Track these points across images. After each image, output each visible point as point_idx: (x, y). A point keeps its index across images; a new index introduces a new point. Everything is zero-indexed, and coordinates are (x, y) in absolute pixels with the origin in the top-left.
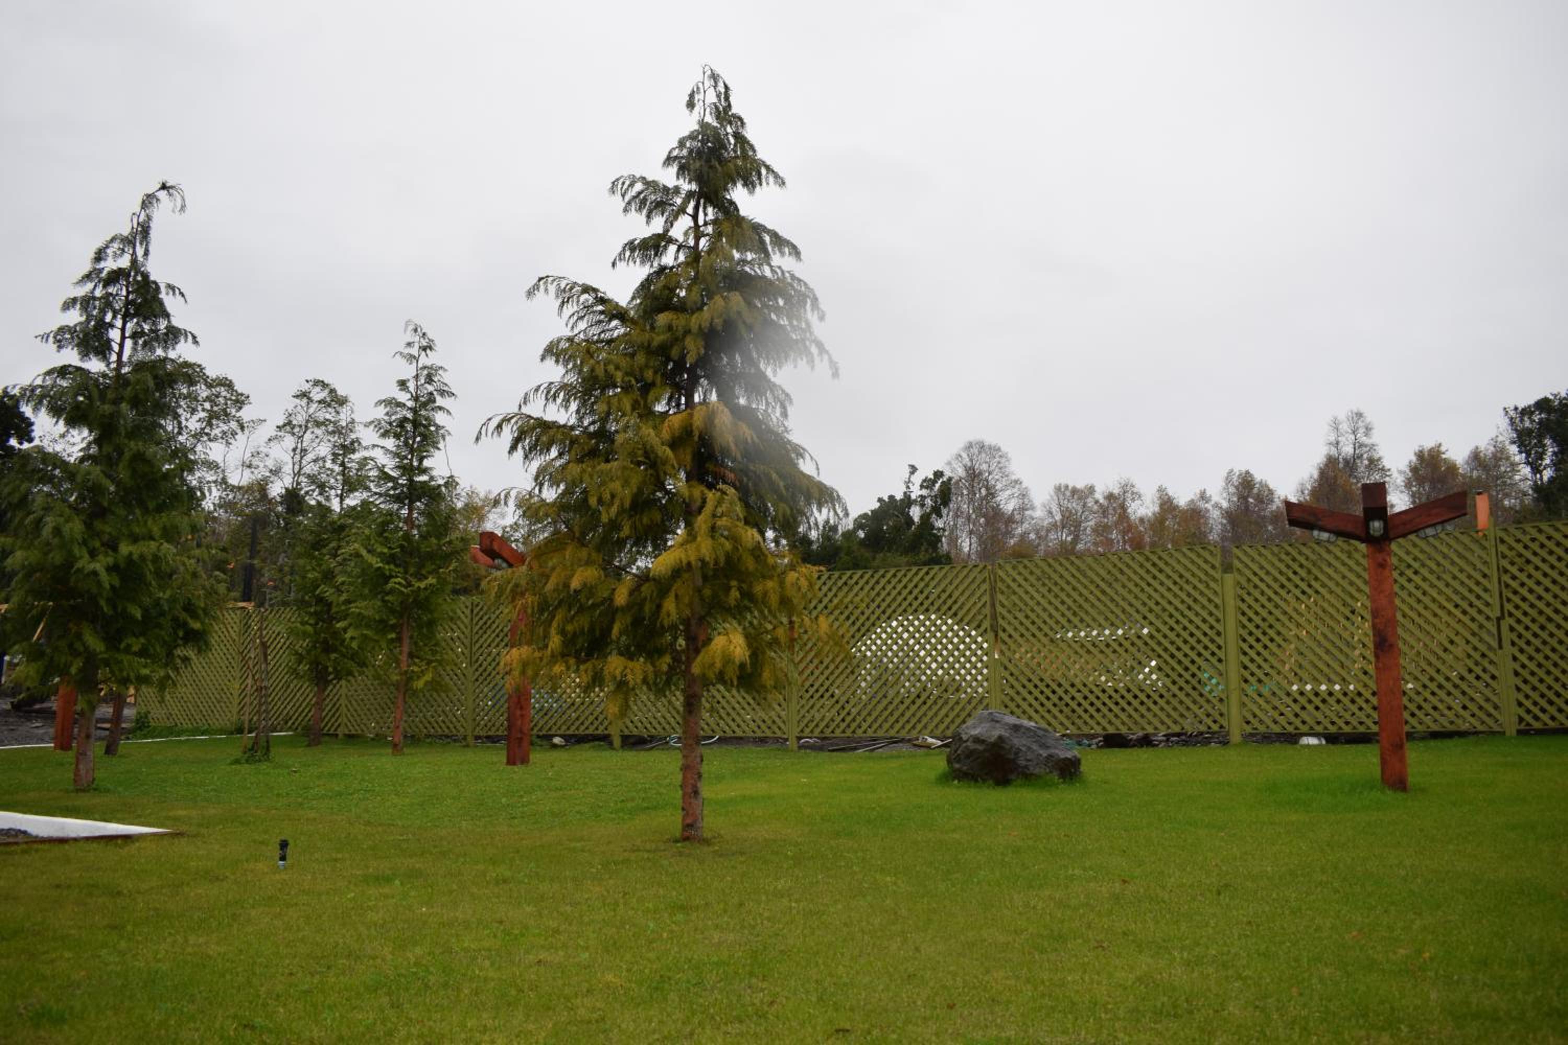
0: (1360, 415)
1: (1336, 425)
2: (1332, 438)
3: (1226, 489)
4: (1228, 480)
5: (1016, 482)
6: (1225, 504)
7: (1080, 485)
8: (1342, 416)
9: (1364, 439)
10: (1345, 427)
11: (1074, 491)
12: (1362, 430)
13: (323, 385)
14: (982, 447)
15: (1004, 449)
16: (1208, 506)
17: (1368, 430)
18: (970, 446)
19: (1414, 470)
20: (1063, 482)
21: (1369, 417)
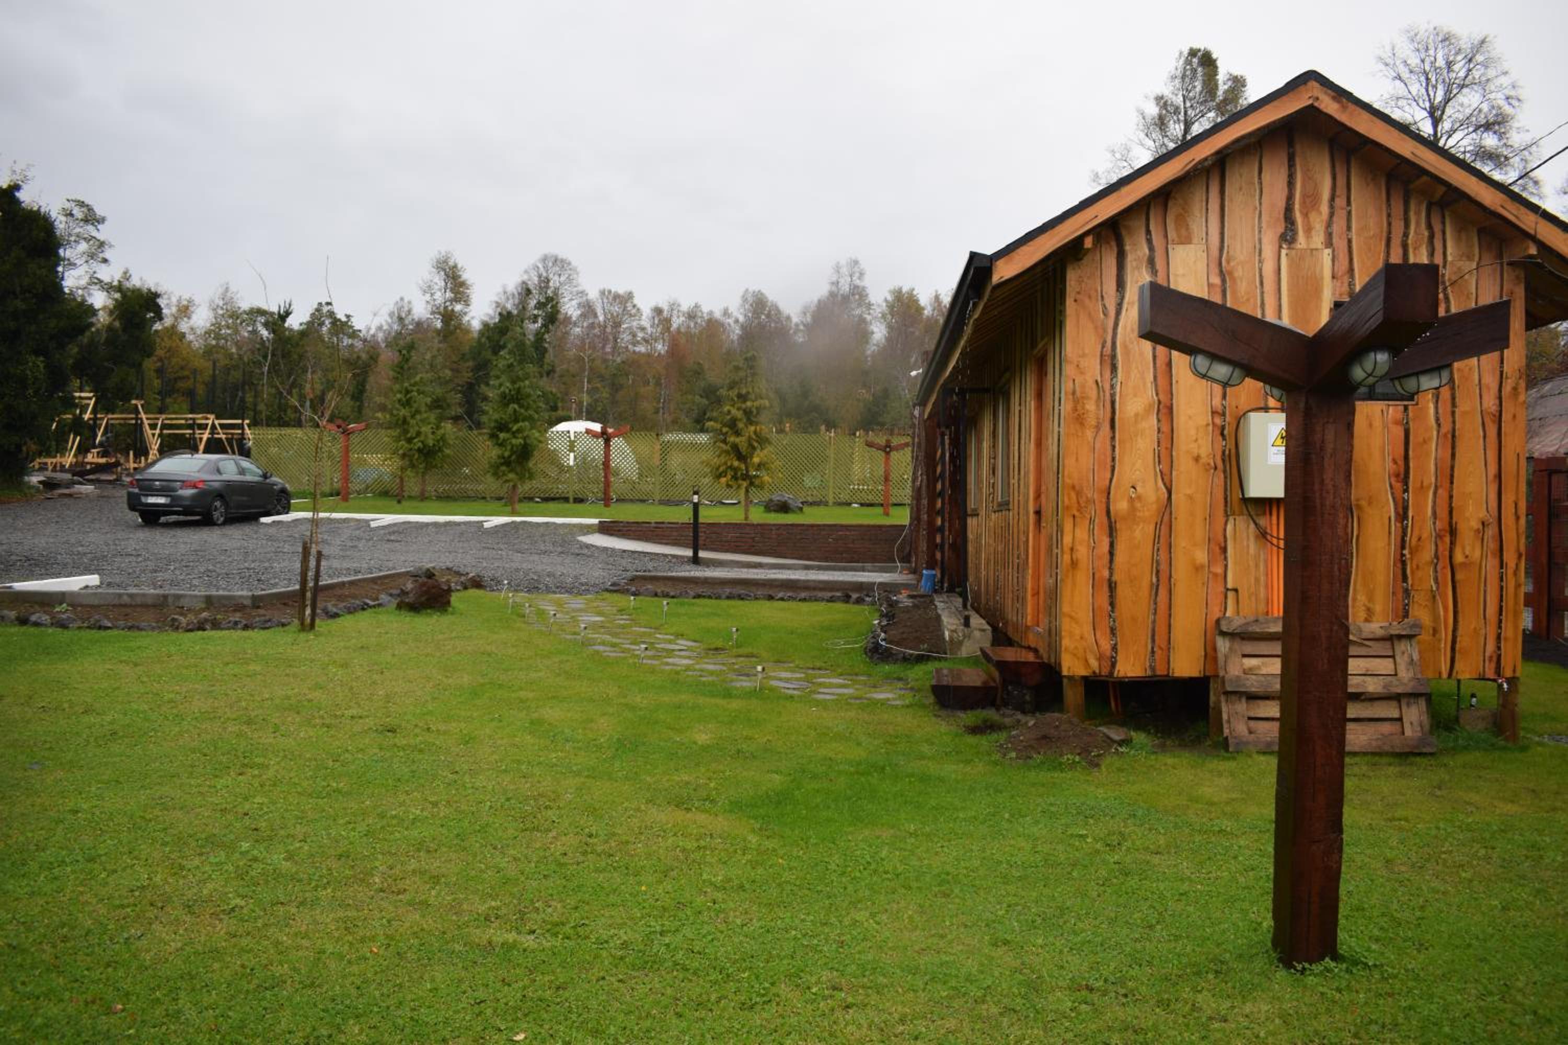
0: (856, 262)
1: (837, 269)
2: (834, 279)
3: (743, 306)
4: (745, 300)
5: (582, 292)
6: (741, 319)
7: (621, 291)
8: (843, 262)
9: (858, 282)
10: (845, 270)
11: (617, 297)
12: (857, 275)
13: (81, 204)
14: (556, 261)
15: (574, 263)
16: (731, 321)
17: (862, 274)
18: (545, 259)
19: (891, 307)
20: (607, 287)
21: (864, 265)
